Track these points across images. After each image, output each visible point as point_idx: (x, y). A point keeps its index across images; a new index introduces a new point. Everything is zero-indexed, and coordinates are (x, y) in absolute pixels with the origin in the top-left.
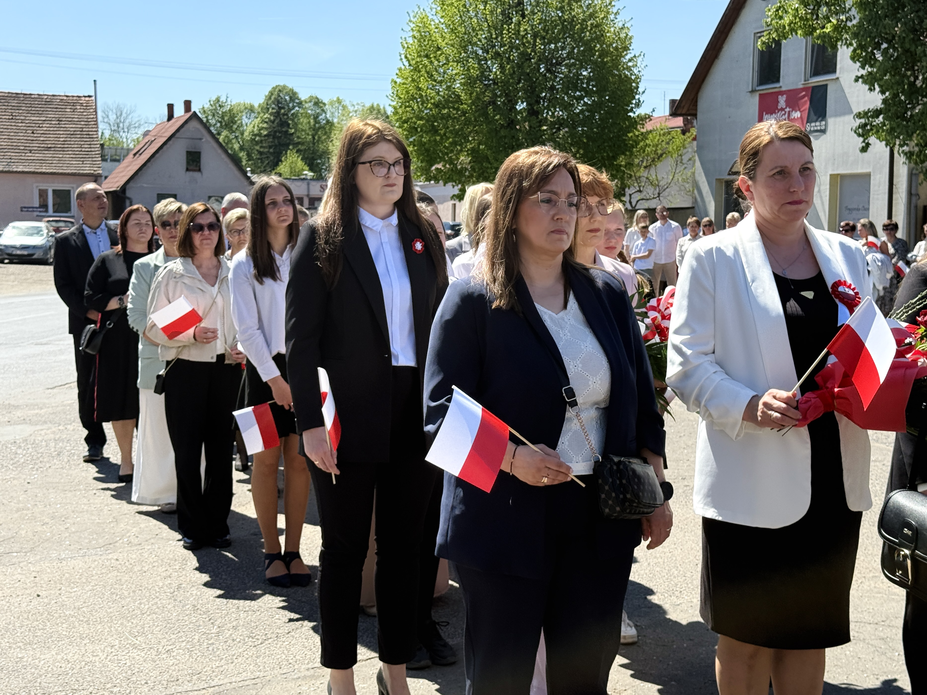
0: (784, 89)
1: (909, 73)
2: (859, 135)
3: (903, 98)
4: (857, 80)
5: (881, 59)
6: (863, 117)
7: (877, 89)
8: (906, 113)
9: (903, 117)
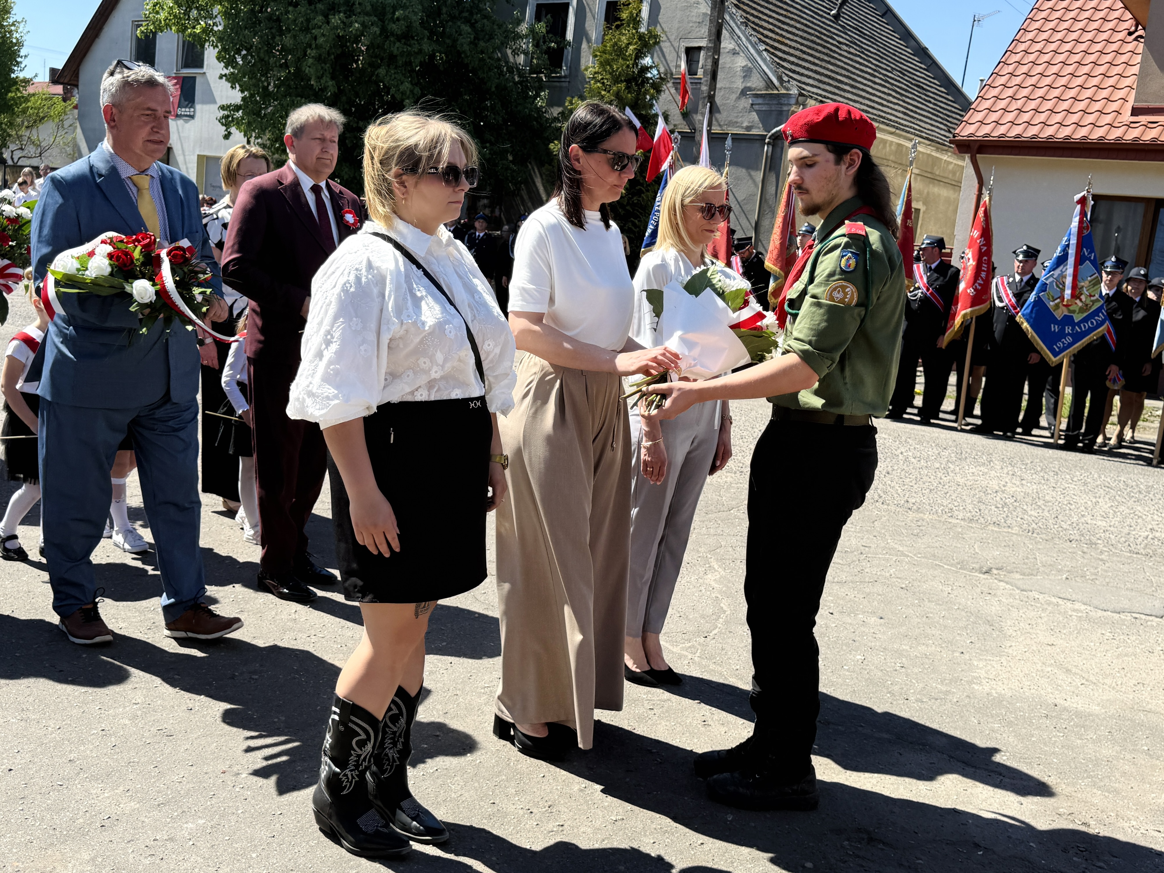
1: (263, 79)
2: (222, 124)
3: (258, 98)
4: (221, 77)
5: (241, 63)
6: (226, 110)
7: (238, 87)
8: (260, 111)
9: (258, 114)
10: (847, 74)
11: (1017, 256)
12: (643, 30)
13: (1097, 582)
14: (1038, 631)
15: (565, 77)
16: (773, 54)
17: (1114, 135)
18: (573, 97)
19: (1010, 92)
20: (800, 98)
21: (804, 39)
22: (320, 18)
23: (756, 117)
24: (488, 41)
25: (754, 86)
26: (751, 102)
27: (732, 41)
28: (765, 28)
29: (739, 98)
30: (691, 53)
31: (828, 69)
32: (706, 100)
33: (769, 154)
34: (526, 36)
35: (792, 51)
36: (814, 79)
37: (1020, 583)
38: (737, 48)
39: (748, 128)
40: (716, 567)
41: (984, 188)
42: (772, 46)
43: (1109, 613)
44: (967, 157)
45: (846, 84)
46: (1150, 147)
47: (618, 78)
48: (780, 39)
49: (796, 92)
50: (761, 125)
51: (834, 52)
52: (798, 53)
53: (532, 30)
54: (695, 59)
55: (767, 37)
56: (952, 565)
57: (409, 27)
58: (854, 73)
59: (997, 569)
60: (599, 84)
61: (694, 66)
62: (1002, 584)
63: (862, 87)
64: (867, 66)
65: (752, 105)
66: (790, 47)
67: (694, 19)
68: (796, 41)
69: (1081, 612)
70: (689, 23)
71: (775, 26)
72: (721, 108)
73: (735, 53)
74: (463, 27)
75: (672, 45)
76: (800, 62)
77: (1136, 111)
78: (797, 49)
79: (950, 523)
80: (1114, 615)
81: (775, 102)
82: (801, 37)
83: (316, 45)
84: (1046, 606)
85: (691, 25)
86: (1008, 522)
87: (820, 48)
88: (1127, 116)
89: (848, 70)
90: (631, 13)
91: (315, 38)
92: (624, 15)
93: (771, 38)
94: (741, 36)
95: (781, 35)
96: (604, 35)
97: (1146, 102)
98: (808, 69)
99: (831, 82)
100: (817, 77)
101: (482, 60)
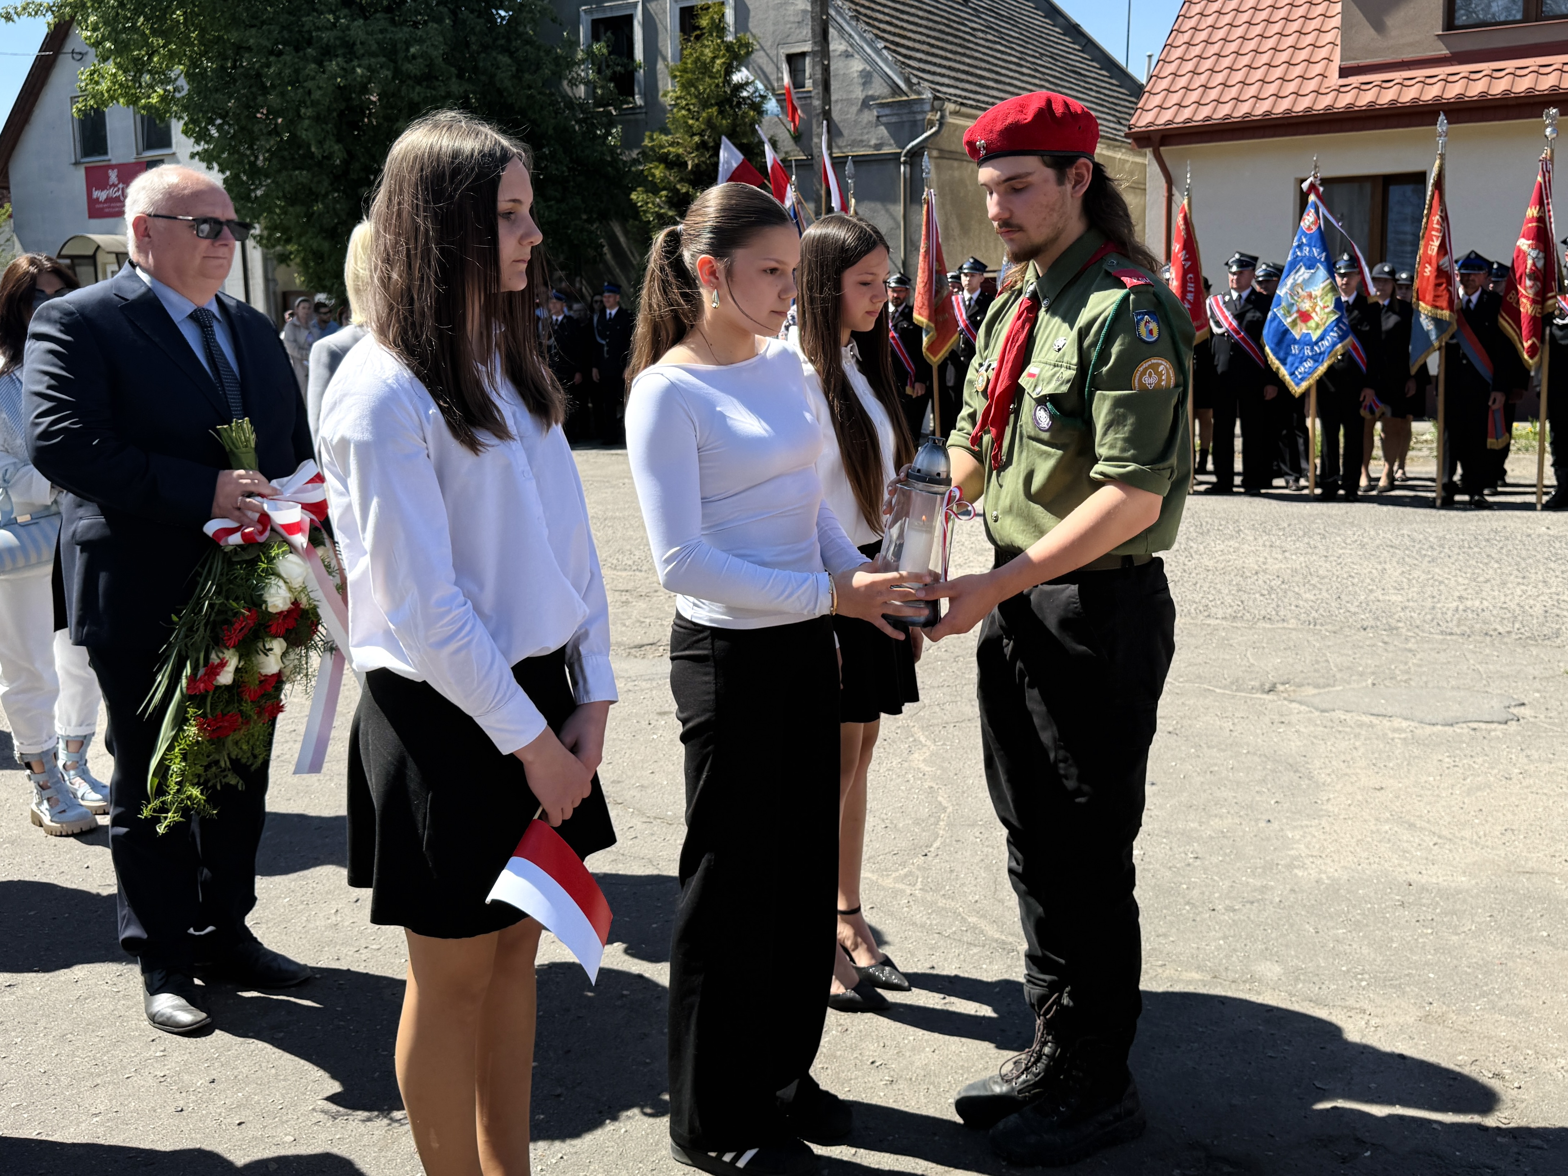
0: (114, 162)
1: (248, 152)
3: (245, 178)
4: (192, 156)
5: (216, 135)
7: (216, 167)
8: (249, 195)
9: (247, 198)
10: (988, 66)
11: (1231, 267)
12: (730, 38)
13: (1412, 683)
14: (1358, 771)
15: (640, 107)
16: (895, 51)
17: (1322, 104)
18: (653, 131)
19: (1190, 66)
20: (936, 103)
21: (930, 29)
22: (313, 66)
23: (885, 131)
24: (535, 72)
25: (877, 94)
26: (875, 113)
27: (843, 41)
28: (881, 21)
29: (860, 111)
30: (794, 60)
31: (964, 63)
32: (821, 118)
33: (908, 176)
34: (583, 61)
35: (917, 46)
36: (949, 77)
37: (1316, 701)
38: (850, 49)
39: (878, 147)
40: (922, 739)
41: (1174, 189)
42: (892, 42)
43: (1439, 727)
44: (1149, 151)
45: (989, 79)
46: (1369, 114)
47: (706, 102)
48: (901, 32)
49: (930, 95)
50: (892, 142)
51: (969, 41)
52: (925, 47)
53: (589, 52)
54: (800, 67)
55: (884, 31)
56: (1225, 687)
57: (431, 65)
58: (996, 65)
59: (1283, 684)
60: (684, 112)
61: (799, 78)
62: (1294, 705)
63: (1008, 80)
64: (1010, 55)
65: (878, 117)
66: (914, 40)
67: (792, 19)
68: (921, 33)
69: (1404, 731)
70: (786, 23)
71: (892, 16)
72: (840, 125)
73: (847, 55)
74: (500, 57)
75: (768, 55)
76: (930, 59)
77: (1344, 72)
78: (924, 43)
79: (1209, 625)
80: (1447, 728)
81: (906, 111)
82: (926, 27)
83: (312, 101)
84: (1357, 730)
85: (789, 26)
86: (1282, 613)
87: (950, 38)
88: (1334, 80)
89: (988, 62)
90: (712, 18)
91: (309, 93)
92: (704, 22)
93: (890, 33)
94: (853, 33)
95: (902, 28)
96: (682, 49)
97: (1355, 59)
98: (940, 66)
99: (970, 78)
100: (953, 74)
101: (531, 97)
